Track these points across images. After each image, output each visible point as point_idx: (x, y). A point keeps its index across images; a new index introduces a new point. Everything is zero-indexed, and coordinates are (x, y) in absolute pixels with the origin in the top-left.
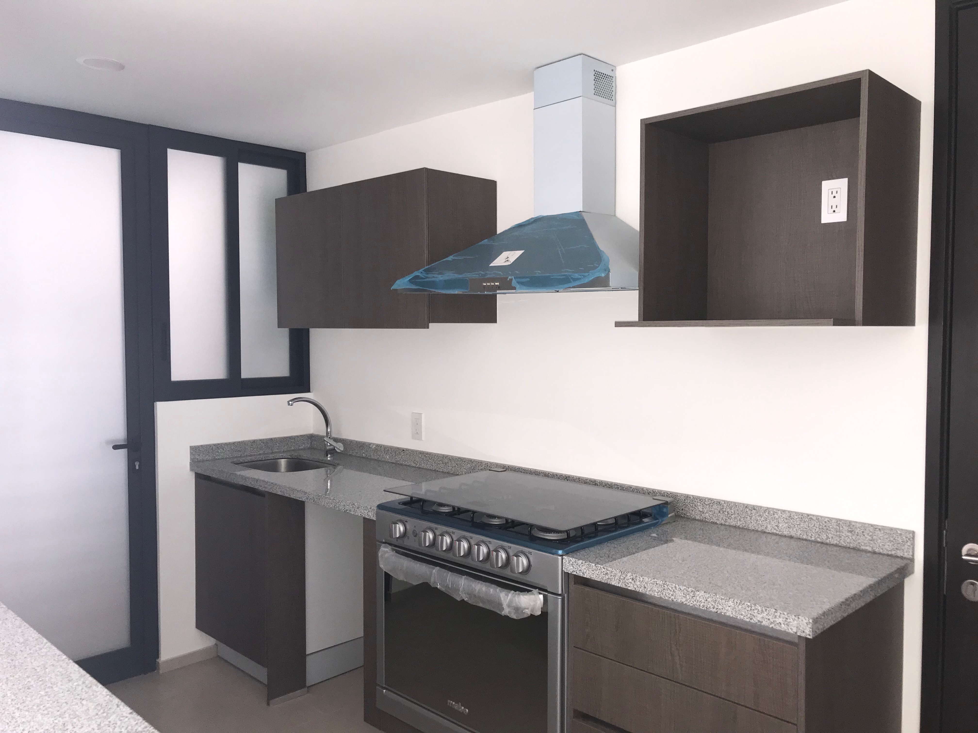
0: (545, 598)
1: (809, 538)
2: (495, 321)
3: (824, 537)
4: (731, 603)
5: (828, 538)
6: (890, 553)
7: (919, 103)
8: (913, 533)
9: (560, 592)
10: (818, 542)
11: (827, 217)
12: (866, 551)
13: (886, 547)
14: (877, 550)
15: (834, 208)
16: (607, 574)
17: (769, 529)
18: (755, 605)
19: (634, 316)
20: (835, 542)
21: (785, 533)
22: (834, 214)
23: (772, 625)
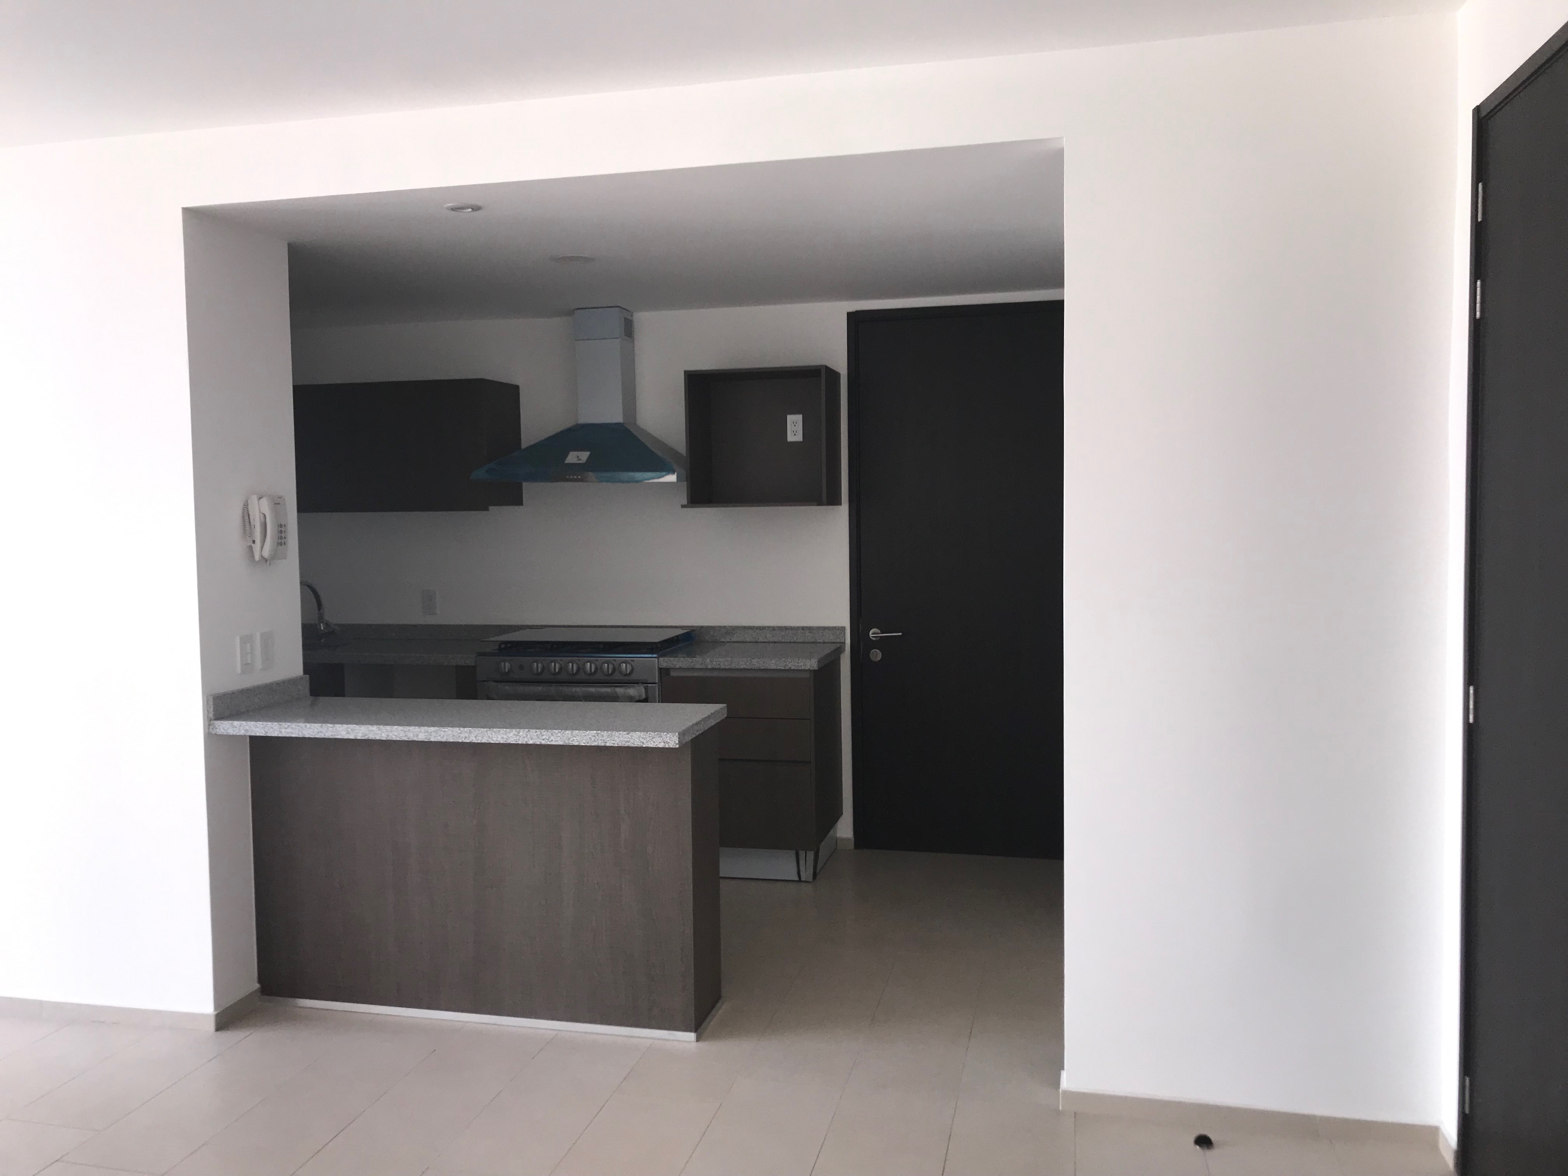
0: (646, 689)
1: (786, 641)
2: (522, 504)
3: (795, 639)
4: (773, 661)
5: (797, 639)
6: (833, 641)
7: (840, 374)
8: (845, 627)
9: (657, 681)
10: (792, 642)
11: (791, 438)
12: (820, 643)
13: (830, 638)
14: (826, 641)
15: (795, 432)
16: (692, 662)
17: (761, 640)
18: (787, 659)
19: (685, 502)
20: (802, 640)
21: (771, 640)
22: (795, 436)
23: (797, 668)
